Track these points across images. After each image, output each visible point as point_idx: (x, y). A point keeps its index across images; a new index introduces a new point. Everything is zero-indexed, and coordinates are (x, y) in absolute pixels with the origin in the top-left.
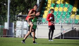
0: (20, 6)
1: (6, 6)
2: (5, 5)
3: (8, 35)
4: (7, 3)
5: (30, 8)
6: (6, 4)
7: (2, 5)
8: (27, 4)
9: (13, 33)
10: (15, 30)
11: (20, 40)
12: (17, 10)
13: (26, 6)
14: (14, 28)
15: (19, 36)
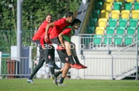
0: (43, 10)
1: (13, 9)
2: (11, 8)
3: (18, 73)
4: (14, 3)
6: (14, 5)
9: (30, 69)
10: (33, 62)
11: (45, 85)
13: (58, 9)
14: (33, 58)
15: (43, 76)
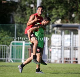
5: (75, 11)
7: (28, 6)
8: (70, 5)
12: (52, 15)
